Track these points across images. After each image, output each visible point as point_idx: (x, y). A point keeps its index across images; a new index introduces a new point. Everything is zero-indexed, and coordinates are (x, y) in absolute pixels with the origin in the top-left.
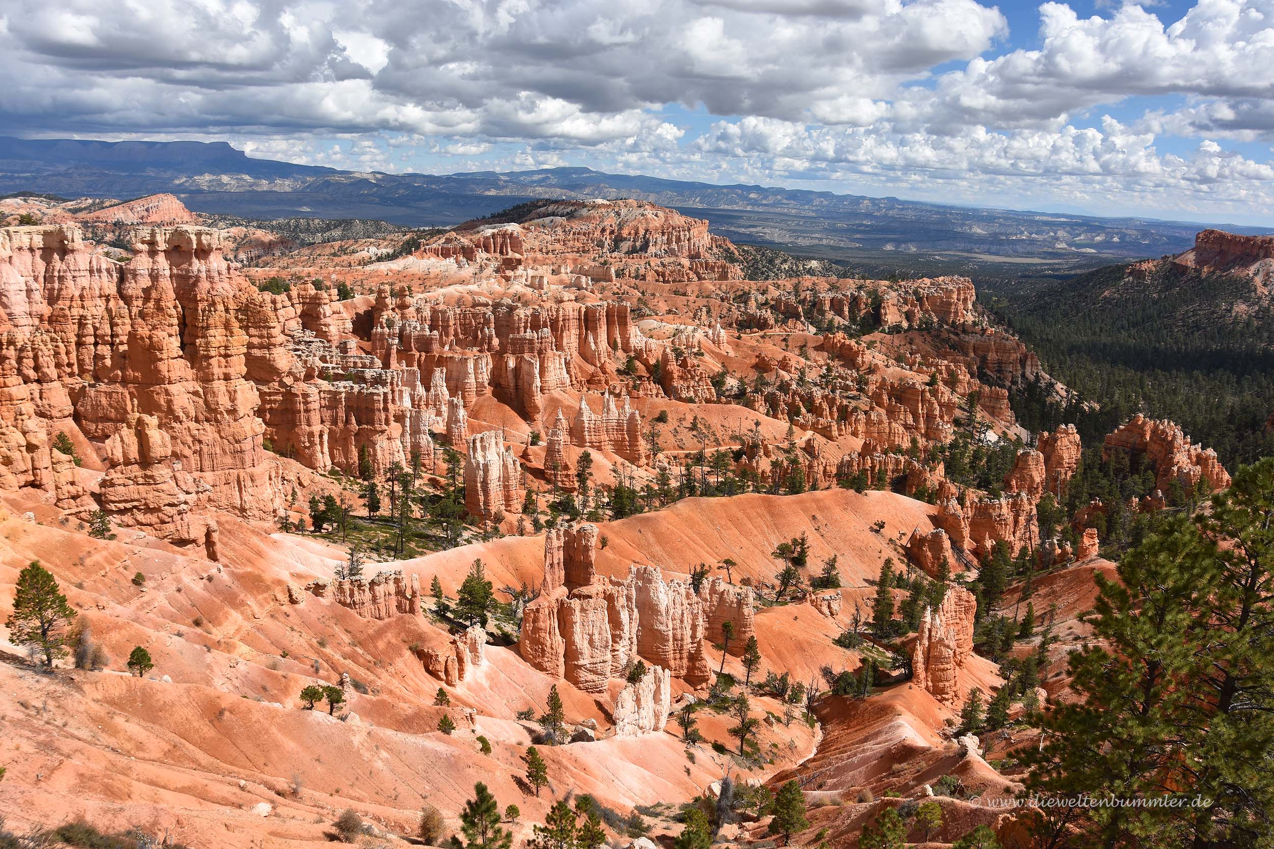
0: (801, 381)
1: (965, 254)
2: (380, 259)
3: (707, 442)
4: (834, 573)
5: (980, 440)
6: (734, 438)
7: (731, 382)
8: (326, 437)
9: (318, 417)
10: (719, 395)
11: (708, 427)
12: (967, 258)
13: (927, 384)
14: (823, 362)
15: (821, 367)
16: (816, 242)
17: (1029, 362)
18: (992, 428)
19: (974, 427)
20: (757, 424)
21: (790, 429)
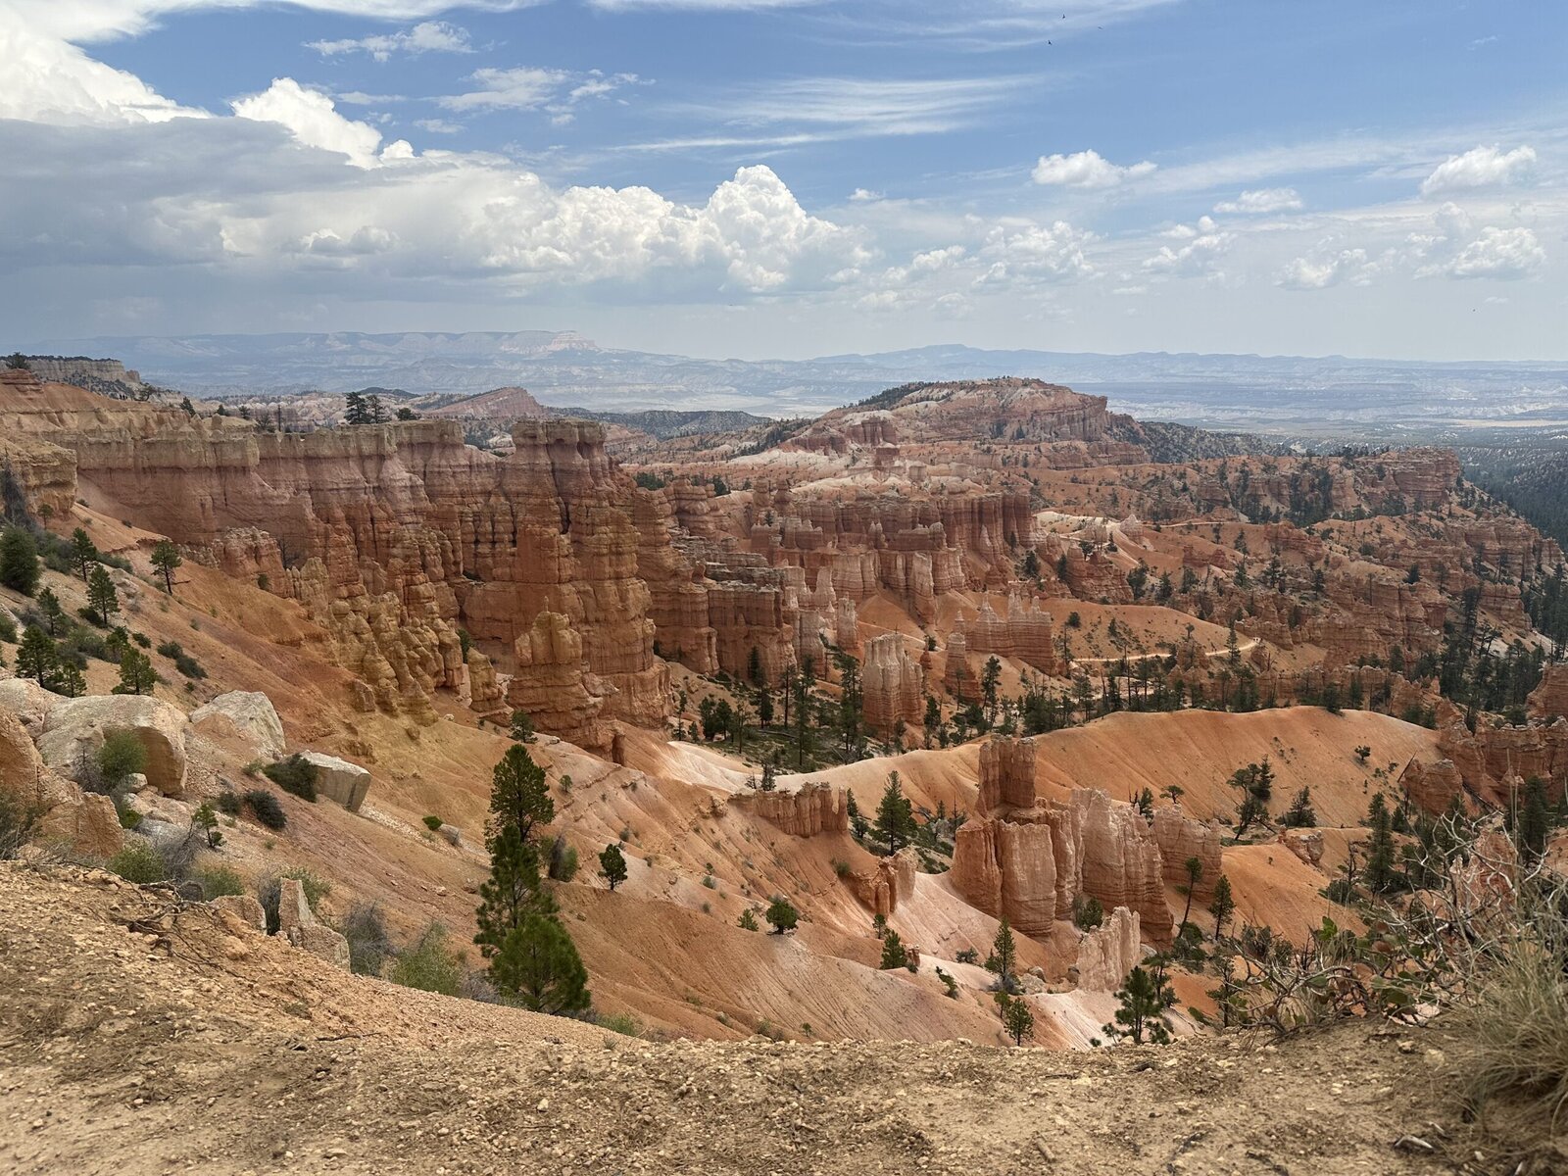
0: (1241, 579)
1: (1440, 421)
2: (744, 453)
3: (1128, 649)
4: (1306, 808)
5: (1483, 650)
6: (1161, 645)
7: (1153, 581)
8: (714, 640)
9: (707, 618)
10: (1137, 596)
11: (1130, 633)
12: (1441, 424)
13: (1405, 581)
14: (1265, 556)
15: (1262, 561)
16: (1238, 414)
17: (1546, 552)
18: (1500, 635)
19: (1474, 634)
20: (1191, 629)
21: (1232, 635)
